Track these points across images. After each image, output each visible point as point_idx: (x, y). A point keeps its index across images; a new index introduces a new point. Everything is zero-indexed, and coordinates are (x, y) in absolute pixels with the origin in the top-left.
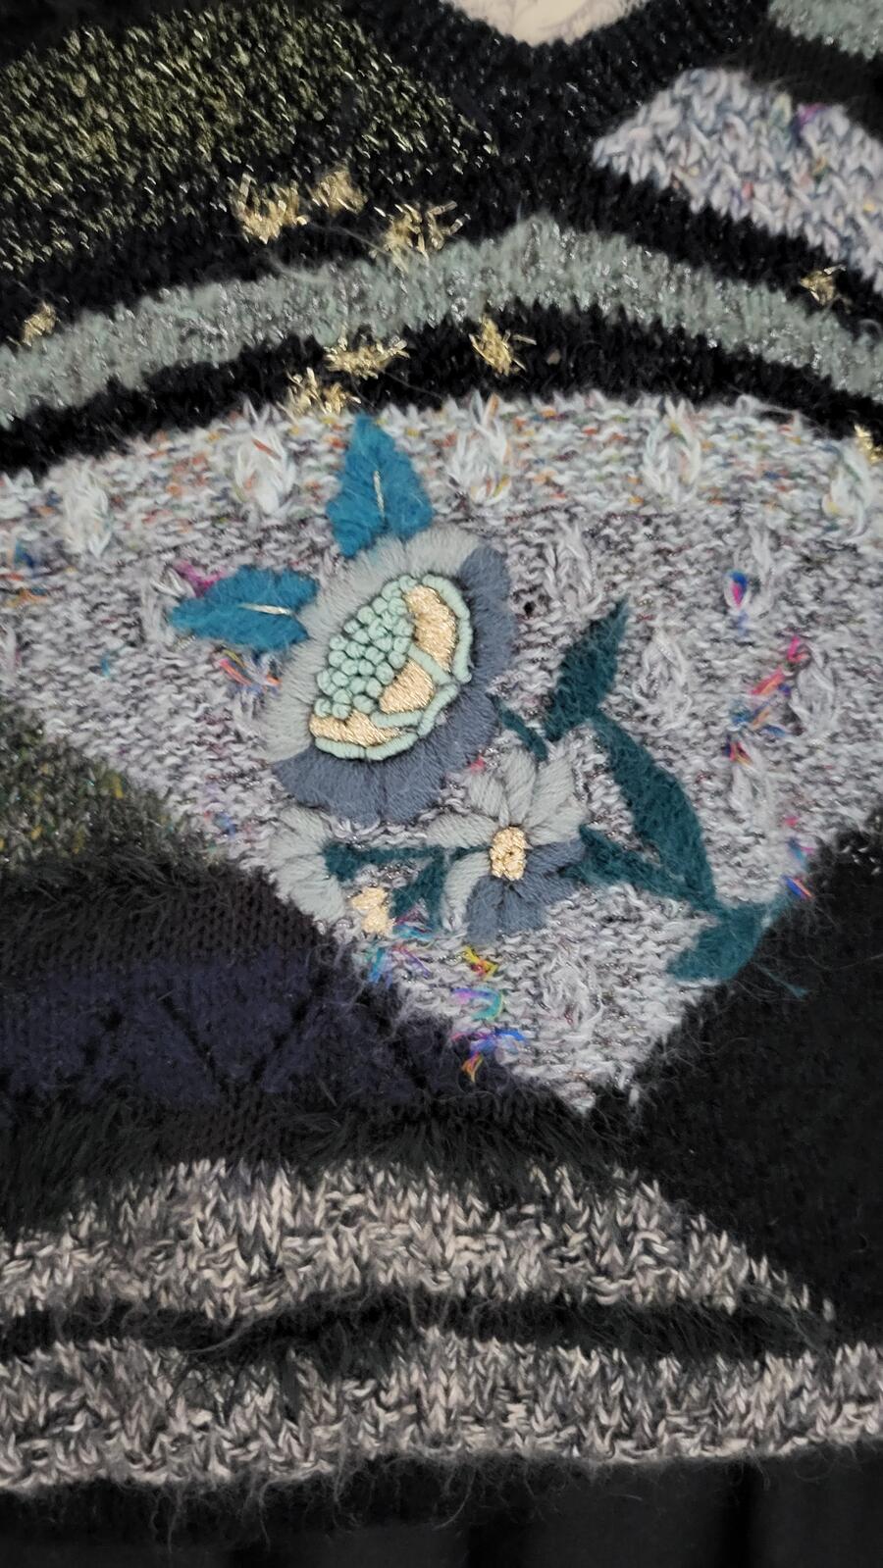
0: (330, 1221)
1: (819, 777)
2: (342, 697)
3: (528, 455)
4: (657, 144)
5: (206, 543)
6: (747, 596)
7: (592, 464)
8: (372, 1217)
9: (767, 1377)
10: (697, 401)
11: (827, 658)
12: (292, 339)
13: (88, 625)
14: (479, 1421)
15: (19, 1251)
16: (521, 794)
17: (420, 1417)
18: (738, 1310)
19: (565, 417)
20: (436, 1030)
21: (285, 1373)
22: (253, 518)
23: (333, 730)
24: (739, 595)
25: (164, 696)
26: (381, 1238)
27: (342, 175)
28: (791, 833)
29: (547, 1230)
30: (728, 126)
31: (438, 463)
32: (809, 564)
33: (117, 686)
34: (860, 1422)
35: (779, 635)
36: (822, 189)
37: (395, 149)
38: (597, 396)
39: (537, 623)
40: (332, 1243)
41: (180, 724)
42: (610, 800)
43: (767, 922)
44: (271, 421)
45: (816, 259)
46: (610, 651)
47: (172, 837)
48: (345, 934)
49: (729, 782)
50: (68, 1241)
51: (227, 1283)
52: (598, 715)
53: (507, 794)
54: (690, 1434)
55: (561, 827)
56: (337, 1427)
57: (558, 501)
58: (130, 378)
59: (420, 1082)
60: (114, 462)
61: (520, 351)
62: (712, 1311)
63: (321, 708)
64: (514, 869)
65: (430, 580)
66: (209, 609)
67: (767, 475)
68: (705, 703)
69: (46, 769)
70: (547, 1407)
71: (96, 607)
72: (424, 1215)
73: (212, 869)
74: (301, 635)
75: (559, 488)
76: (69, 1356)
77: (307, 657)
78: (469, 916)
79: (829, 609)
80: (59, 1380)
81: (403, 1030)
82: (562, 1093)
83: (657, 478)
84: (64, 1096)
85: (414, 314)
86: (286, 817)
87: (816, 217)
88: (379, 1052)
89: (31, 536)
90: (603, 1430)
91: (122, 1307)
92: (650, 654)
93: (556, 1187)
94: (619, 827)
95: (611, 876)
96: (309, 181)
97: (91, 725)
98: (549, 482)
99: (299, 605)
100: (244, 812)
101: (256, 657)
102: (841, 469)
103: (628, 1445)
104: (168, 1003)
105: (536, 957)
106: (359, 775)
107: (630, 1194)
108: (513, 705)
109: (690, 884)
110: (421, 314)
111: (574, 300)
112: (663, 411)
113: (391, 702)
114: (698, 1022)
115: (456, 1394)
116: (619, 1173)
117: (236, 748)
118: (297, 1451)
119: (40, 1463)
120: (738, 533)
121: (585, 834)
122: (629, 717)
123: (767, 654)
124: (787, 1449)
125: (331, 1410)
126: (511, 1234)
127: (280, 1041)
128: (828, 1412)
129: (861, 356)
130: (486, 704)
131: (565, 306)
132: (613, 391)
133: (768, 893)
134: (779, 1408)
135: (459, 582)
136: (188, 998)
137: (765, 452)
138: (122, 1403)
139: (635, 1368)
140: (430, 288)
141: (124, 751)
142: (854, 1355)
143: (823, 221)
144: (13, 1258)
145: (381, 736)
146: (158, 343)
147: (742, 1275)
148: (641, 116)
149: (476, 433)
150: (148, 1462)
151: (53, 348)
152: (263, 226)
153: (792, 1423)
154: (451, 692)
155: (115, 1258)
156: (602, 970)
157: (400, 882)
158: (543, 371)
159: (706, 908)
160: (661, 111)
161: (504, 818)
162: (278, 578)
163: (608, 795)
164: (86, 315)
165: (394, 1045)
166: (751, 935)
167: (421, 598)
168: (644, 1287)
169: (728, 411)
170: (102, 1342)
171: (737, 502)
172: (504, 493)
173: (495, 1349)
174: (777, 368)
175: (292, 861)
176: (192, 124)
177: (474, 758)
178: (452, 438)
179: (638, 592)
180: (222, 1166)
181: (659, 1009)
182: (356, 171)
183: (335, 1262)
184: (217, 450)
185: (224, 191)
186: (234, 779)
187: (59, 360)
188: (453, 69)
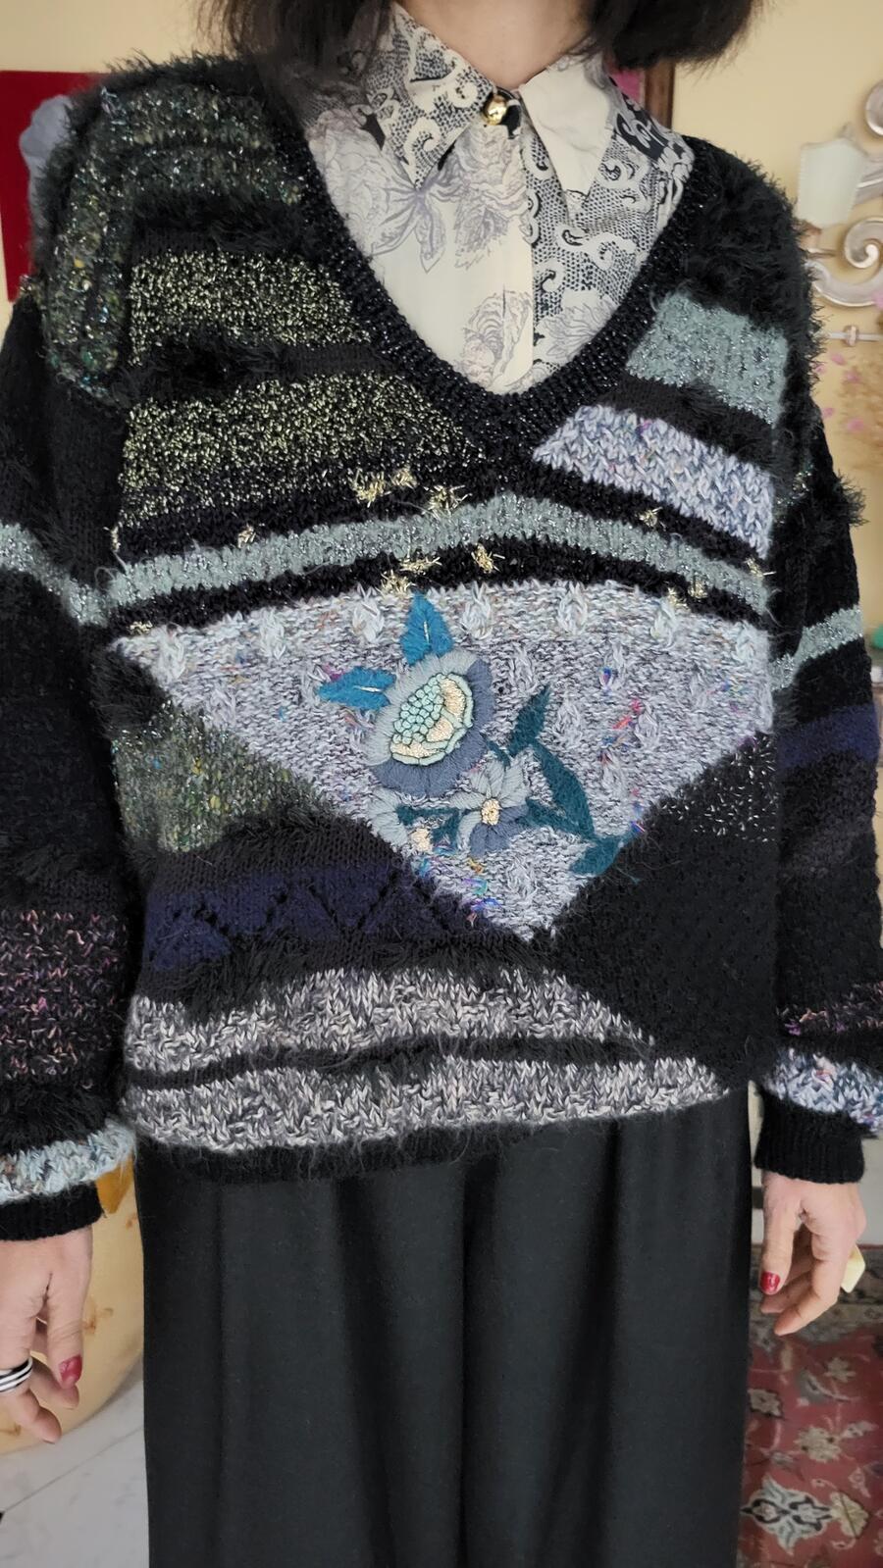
0: (398, 1000)
1: (650, 769)
2: (408, 734)
3: (500, 614)
4: (566, 448)
5: (337, 654)
6: (611, 680)
7: (533, 617)
8: (419, 998)
9: (620, 1073)
10: (586, 583)
11: (653, 709)
12: (382, 553)
13: (271, 693)
14: (473, 1103)
15: (230, 1022)
16: (497, 782)
17: (443, 1103)
18: (605, 1041)
19: (519, 594)
20: (453, 901)
21: (374, 1080)
22: (361, 644)
23: (403, 750)
24: (607, 679)
25: (313, 731)
26: (424, 1008)
27: (407, 469)
28: (635, 799)
29: (509, 1001)
30: (603, 435)
31: (456, 617)
32: (644, 661)
33: (287, 725)
34: (668, 1098)
35: (629, 697)
36: (652, 464)
37: (433, 455)
38: (536, 582)
39: (505, 698)
40: (398, 1012)
41: (322, 745)
42: (541, 785)
43: (621, 845)
44: (372, 596)
45: (647, 503)
46: (541, 712)
47: (316, 803)
48: (407, 852)
49: (602, 774)
50: (255, 1016)
51: (345, 1032)
52: (536, 744)
53: (490, 783)
54: (582, 1104)
55: (517, 798)
56: (400, 1108)
57: (515, 637)
58: (297, 570)
59: (445, 927)
60: (288, 611)
61: (496, 561)
62: (593, 1041)
63: (397, 739)
64: (493, 819)
65: (451, 676)
66: (339, 688)
67: (621, 618)
68: (589, 734)
69: (250, 768)
70: (509, 1092)
71: (275, 684)
72: (446, 996)
73: (339, 820)
74: (387, 702)
75: (516, 630)
76: (254, 1079)
77: (390, 713)
78: (471, 843)
79: (655, 684)
80: (248, 1092)
81: (437, 900)
82: (517, 932)
83: (565, 623)
84: (256, 938)
85: (446, 541)
86: (377, 793)
87: (648, 480)
88: (426, 913)
89: (242, 647)
90: (538, 1104)
91: (284, 1050)
92: (561, 712)
93: (514, 979)
94: (546, 798)
95: (542, 823)
96: (390, 472)
97: (274, 745)
98: (511, 627)
99: (386, 687)
100: (355, 791)
101: (363, 713)
102: (660, 613)
103: (551, 1110)
105: (505, 863)
106: (416, 775)
107: (551, 982)
108: (493, 739)
109: (581, 826)
110: (449, 542)
111: (524, 534)
112: (567, 587)
113: (433, 736)
114: (585, 896)
115: (462, 1089)
116: (546, 972)
117: (351, 758)
118: (379, 1122)
119: (239, 1135)
120: (607, 648)
121: (529, 802)
122: (550, 743)
123: (622, 707)
124: (631, 1112)
125: (397, 1100)
126: (491, 1004)
127: (373, 907)
128: (650, 1092)
129: (671, 553)
130: (480, 738)
131: (520, 537)
132: (543, 579)
133: (622, 830)
134: (626, 1090)
135: (466, 677)
136: (323, 887)
137: (620, 607)
138: (283, 1102)
139: (554, 1071)
140: (451, 528)
141: (290, 758)
142: (665, 1064)
143: (652, 482)
144: (227, 1025)
145: (427, 754)
146: (312, 551)
147: (608, 1022)
148: (557, 435)
149: (475, 603)
150: (298, 1132)
151: (255, 550)
152: (367, 495)
153: (633, 1098)
154: (463, 732)
155: (280, 1026)
156: (537, 869)
157: (436, 826)
158: (508, 570)
159: (589, 838)
160: (568, 431)
161: (488, 794)
162: (375, 674)
163: (540, 782)
164: (273, 534)
165: (432, 908)
166: (612, 851)
167: (448, 685)
168: (558, 1030)
169: (601, 587)
170: (272, 1070)
171: (606, 632)
172: (489, 633)
173: (483, 1065)
174: (627, 562)
175: (381, 816)
176: (329, 437)
177: (473, 765)
178: (462, 605)
179: (555, 680)
180: (341, 972)
181: (565, 889)
182: (413, 467)
183: (399, 1022)
184: (343, 608)
185: (346, 476)
186: (349, 773)
187: (258, 556)
188: (461, 411)
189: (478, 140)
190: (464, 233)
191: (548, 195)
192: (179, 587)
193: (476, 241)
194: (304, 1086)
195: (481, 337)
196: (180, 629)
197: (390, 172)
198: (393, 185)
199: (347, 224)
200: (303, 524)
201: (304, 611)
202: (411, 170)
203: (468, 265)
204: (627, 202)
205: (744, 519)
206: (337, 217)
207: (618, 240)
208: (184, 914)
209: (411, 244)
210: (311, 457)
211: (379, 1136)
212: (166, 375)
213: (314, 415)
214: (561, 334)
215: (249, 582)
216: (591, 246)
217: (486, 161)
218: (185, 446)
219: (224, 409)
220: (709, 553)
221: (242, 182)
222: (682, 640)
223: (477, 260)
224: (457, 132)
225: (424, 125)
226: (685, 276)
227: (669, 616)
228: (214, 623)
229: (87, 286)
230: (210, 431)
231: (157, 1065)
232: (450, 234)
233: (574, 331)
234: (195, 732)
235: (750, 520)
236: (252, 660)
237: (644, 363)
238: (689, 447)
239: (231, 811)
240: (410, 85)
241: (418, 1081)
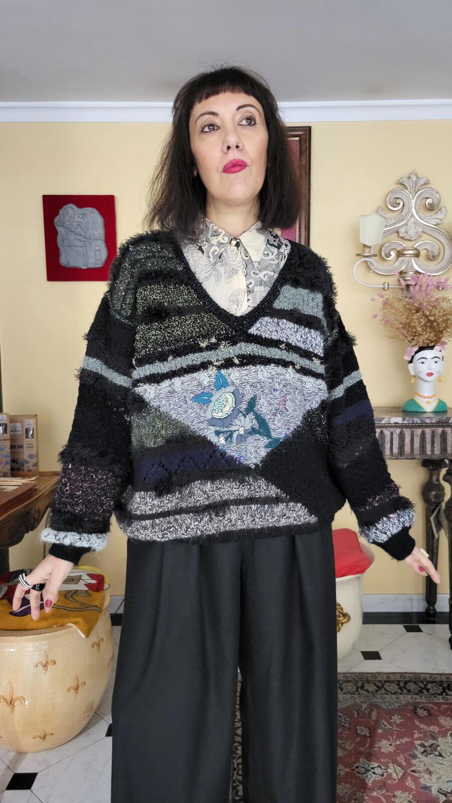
0: (216, 489)
1: (292, 418)
2: (217, 410)
3: (241, 375)
4: (257, 329)
5: (196, 389)
6: (275, 392)
7: (250, 375)
8: (222, 488)
9: (279, 507)
10: (265, 365)
11: (289, 399)
12: (208, 360)
13: (178, 401)
15: (167, 498)
16: (243, 422)
17: (230, 522)
18: (276, 497)
19: (246, 369)
20: (232, 457)
21: (210, 514)
22: (203, 385)
23: (216, 414)
25: (190, 411)
26: (224, 492)
27: (214, 338)
28: (289, 427)
29: (248, 486)
30: (267, 325)
31: (229, 377)
32: (284, 386)
33: (183, 410)
35: (282, 397)
36: (283, 332)
37: (221, 333)
38: (251, 366)
39: (244, 398)
40: (216, 493)
41: (193, 415)
43: (281, 440)
44: (205, 372)
45: (282, 342)
46: (255, 402)
47: (191, 432)
48: (218, 444)
49: (274, 420)
50: (174, 497)
51: (201, 499)
52: (253, 411)
53: (241, 422)
55: (248, 427)
56: (218, 524)
58: (184, 366)
59: (230, 466)
60: (182, 378)
61: (239, 361)
62: (272, 497)
63: (214, 411)
64: (242, 433)
65: (229, 393)
66: (197, 398)
67: (277, 374)
68: (270, 408)
69: (173, 422)
71: (179, 399)
72: (230, 487)
74: (211, 401)
75: (246, 380)
77: (212, 404)
78: (236, 440)
79: (288, 392)
80: (170, 522)
81: (227, 457)
82: (250, 465)
83: (260, 377)
84: (175, 472)
85: (226, 356)
86: (209, 427)
88: (224, 462)
89: (170, 388)
92: (260, 402)
93: (250, 480)
94: (257, 427)
95: (256, 434)
96: (209, 339)
97: (179, 416)
98: (244, 379)
99: (210, 397)
100: (202, 427)
101: (204, 405)
102: (287, 372)
104: (190, 457)
106: (220, 421)
107: (260, 480)
108: (241, 410)
109: (268, 435)
112: (260, 367)
113: (224, 410)
114: (269, 455)
115: (235, 516)
116: (258, 477)
117: (201, 418)
118: (212, 529)
120: (273, 383)
121: (252, 428)
122: (258, 411)
123: (280, 400)
125: (217, 522)
126: (243, 488)
127: (208, 461)
128: (288, 512)
129: (290, 356)
130: (237, 410)
131: (246, 354)
132: (253, 365)
133: (281, 436)
134: (281, 511)
135: (233, 393)
136: (194, 457)
137: (276, 371)
139: (261, 507)
140: (227, 353)
141: (184, 419)
142: (292, 504)
143: (283, 337)
145: (223, 415)
146: (189, 361)
147: (276, 492)
148: (255, 325)
149: (234, 373)
150: (186, 534)
151: (173, 362)
152: (203, 345)
153: (283, 514)
154: (232, 409)
156: (255, 447)
157: (226, 436)
158: (243, 363)
159: (270, 438)
160: (258, 325)
161: (240, 426)
162: (207, 393)
163: (255, 422)
164: (177, 357)
165: (226, 460)
166: (278, 442)
167: (228, 396)
168: (262, 494)
169: (270, 366)
171: (272, 379)
172: (238, 381)
173: (241, 507)
174: (277, 359)
175: (210, 434)
176: (192, 330)
177: (236, 417)
178: (231, 373)
179: (258, 393)
180: (200, 481)
181: (263, 453)
182: (216, 337)
183: (217, 496)
184: (198, 376)
185: (197, 340)
186: (201, 422)
187: (174, 363)
188: (228, 321)
189: (229, 251)
190: (227, 274)
191: (248, 264)
192: (152, 373)
193: (230, 276)
194: (188, 519)
195: (233, 302)
196: (153, 384)
197: (206, 261)
198: (207, 264)
199: (195, 275)
200: (186, 354)
201: (187, 377)
202: (211, 260)
203: (228, 283)
204: (272, 262)
205: (312, 345)
206: (193, 273)
207: (269, 272)
208: (155, 465)
209: (213, 278)
210: (187, 336)
211: (211, 533)
212: (147, 316)
213: (188, 325)
214: (255, 298)
215: (171, 371)
216: (261, 275)
217: (231, 256)
218: (153, 335)
219: (163, 325)
220: (301, 356)
221: (167, 266)
222: (294, 380)
223: (231, 281)
224: (223, 249)
225: (214, 248)
226: (289, 281)
227: (290, 374)
228: (162, 382)
229: (123, 293)
230: (159, 330)
231: (145, 512)
232: (223, 275)
233: (258, 298)
234: (158, 412)
235: (314, 346)
236: (173, 392)
237: (278, 305)
238: (293, 326)
239: (168, 435)
240: (210, 238)
241: (223, 516)
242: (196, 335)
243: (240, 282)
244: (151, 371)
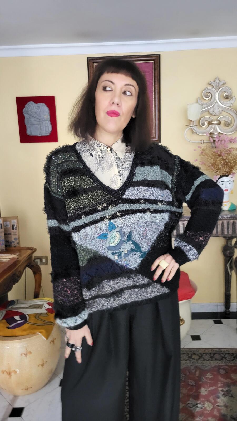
1: (150, 239)
2: (111, 242)
3: (122, 221)
4: (127, 195)
5: (99, 232)
7: (127, 221)
8: (119, 282)
10: (134, 214)
11: (148, 230)
12: (104, 216)
14: (130, 297)
16: (126, 247)
17: (125, 299)
18: (148, 283)
19: (124, 218)
20: (122, 266)
21: (114, 297)
22: (102, 230)
23: (111, 244)
24: (140, 227)
26: (120, 284)
27: (105, 203)
28: (148, 245)
29: (133, 280)
30: (132, 191)
32: (145, 223)
33: (93, 243)
35: (144, 229)
36: (141, 194)
37: (108, 200)
38: (127, 216)
39: (125, 234)
40: (116, 285)
41: (99, 245)
43: (147, 253)
44: (103, 222)
45: (142, 199)
46: (131, 235)
47: (99, 254)
48: (114, 260)
49: (142, 242)
50: (96, 289)
51: (108, 290)
52: (131, 239)
55: (129, 248)
58: (91, 221)
60: (91, 227)
61: (120, 214)
62: (146, 284)
63: (110, 243)
64: (126, 252)
66: (100, 237)
67: (141, 218)
68: (139, 236)
69: (89, 251)
70: (135, 294)
71: (91, 238)
72: (123, 281)
73: (103, 256)
74: (108, 238)
75: (125, 224)
77: (108, 239)
78: (124, 256)
79: (148, 226)
81: (120, 266)
82: (132, 269)
83: (132, 221)
84: (95, 276)
86: (108, 251)
88: (118, 269)
89: (85, 233)
92: (134, 234)
93: (133, 276)
94: (134, 247)
95: (134, 251)
96: (102, 204)
97: (92, 247)
99: (107, 235)
100: (105, 251)
101: (104, 240)
102: (146, 215)
105: (129, 259)
106: (114, 247)
108: (124, 240)
110: (113, 213)
112: (132, 216)
113: (115, 241)
114: (142, 262)
115: (128, 296)
116: (137, 274)
117: (104, 247)
118: (116, 304)
120: (139, 223)
121: (131, 249)
122: (133, 239)
123: (144, 231)
127: (110, 269)
129: (147, 206)
130: (122, 240)
131: (123, 210)
132: (128, 215)
133: (147, 250)
135: (119, 232)
137: (140, 216)
139: (141, 290)
140: (113, 211)
141: (95, 248)
143: (141, 196)
148: (125, 193)
149: (118, 221)
152: (100, 208)
154: (120, 240)
155: (99, 291)
156: (134, 259)
157: (118, 255)
158: (122, 215)
159: (141, 253)
160: (127, 193)
161: (125, 249)
162: (105, 234)
163: (132, 245)
164: (87, 216)
166: (145, 254)
167: (116, 233)
169: (137, 214)
171: (139, 220)
172: (121, 225)
173: (130, 291)
174: (140, 209)
175: (109, 255)
176: (93, 201)
177: (122, 245)
178: (116, 221)
179: (132, 230)
180: (107, 280)
181: (139, 261)
182: (106, 203)
183: (117, 287)
184: (99, 225)
185: (96, 206)
186: (104, 249)
187: (85, 219)
188: (111, 193)
189: (107, 154)
190: (107, 167)
191: (118, 160)
192: (75, 226)
193: (109, 168)
194: (102, 301)
195: (112, 182)
197: (95, 161)
198: (96, 163)
199: (90, 169)
200: (91, 214)
201: (93, 226)
202: (98, 160)
206: (89, 168)
209: (100, 171)
210: (91, 204)
211: (115, 306)
213: (90, 198)
214: (123, 178)
215: (85, 224)
216: (125, 165)
217: (108, 157)
218: (72, 205)
219: (77, 199)
220: (152, 204)
221: (74, 166)
222: (150, 219)
223: (110, 171)
224: (104, 154)
225: (99, 153)
227: (148, 215)
228: (81, 231)
229: (56, 183)
232: (105, 168)
233: (125, 177)
236: (87, 235)
237: (136, 179)
240: (96, 148)
241: (121, 297)
242: (95, 203)
243: (115, 170)
244: (74, 225)
